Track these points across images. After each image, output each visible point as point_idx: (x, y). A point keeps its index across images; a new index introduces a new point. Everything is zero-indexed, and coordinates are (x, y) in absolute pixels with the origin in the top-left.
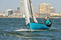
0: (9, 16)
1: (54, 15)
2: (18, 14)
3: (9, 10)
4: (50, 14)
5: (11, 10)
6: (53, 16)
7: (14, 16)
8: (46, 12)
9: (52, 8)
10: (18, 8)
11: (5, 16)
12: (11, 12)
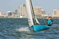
0: (9, 17)
1: (45, 16)
2: (15, 15)
3: (9, 12)
4: (41, 15)
5: (10, 12)
6: (43, 17)
7: (13, 17)
8: (38, 14)
9: (43, 10)
10: (16, 11)
11: (5, 17)
12: (10, 14)
